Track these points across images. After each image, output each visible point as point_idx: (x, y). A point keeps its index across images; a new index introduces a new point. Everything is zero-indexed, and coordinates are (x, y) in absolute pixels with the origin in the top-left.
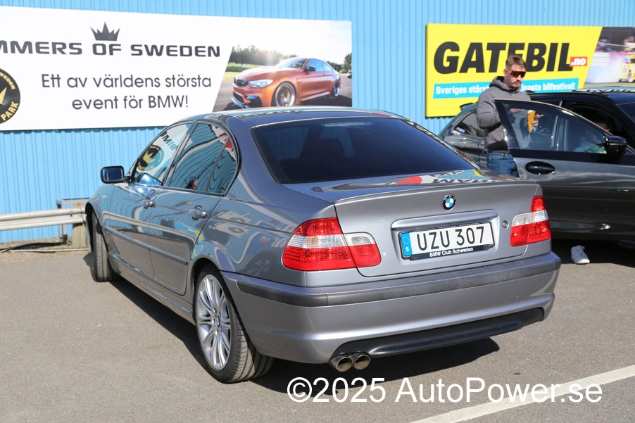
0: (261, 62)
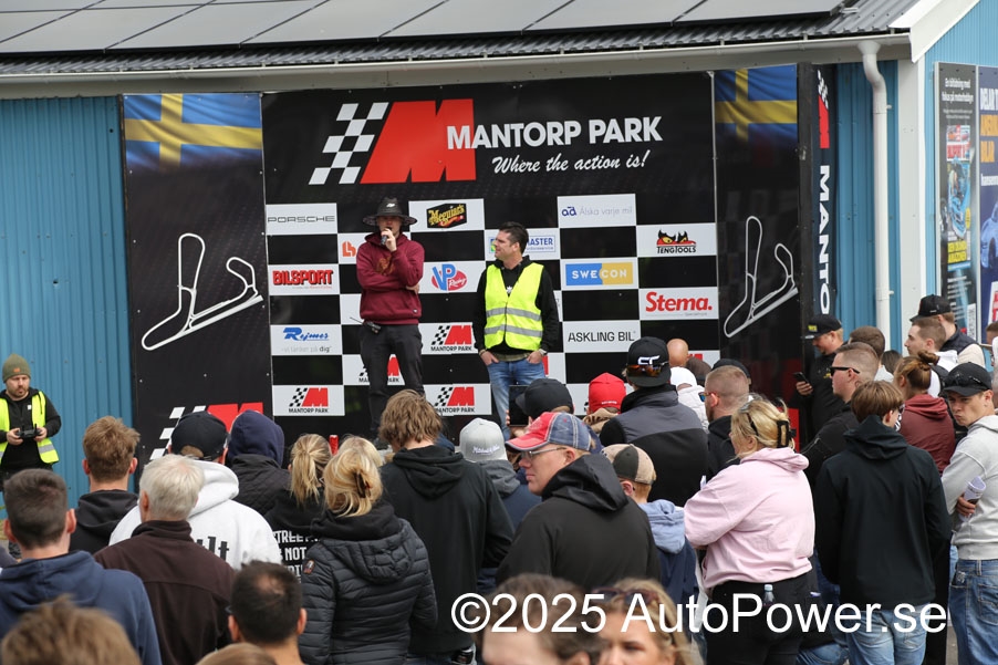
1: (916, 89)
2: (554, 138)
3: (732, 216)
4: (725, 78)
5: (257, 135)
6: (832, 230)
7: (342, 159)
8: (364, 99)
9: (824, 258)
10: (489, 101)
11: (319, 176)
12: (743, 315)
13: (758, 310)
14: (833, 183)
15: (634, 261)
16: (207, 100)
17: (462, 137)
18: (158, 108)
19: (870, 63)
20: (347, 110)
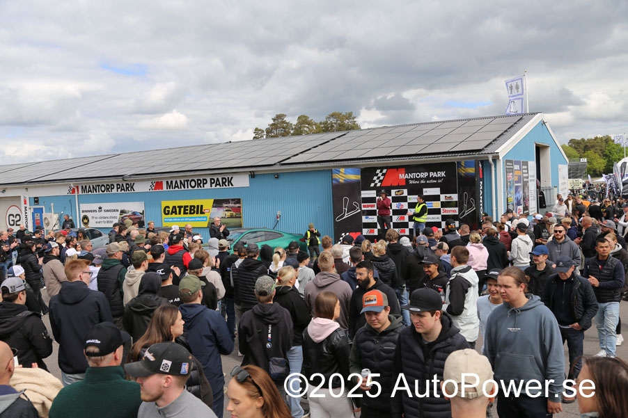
0: (126, 213)
1: (501, 165)
2: (422, 176)
3: (461, 193)
4: (459, 163)
5: (359, 177)
6: (483, 195)
7: (377, 181)
8: (382, 169)
9: (481, 201)
10: (409, 168)
11: (372, 185)
12: (464, 213)
13: (467, 212)
14: (483, 185)
15: (440, 202)
16: (349, 170)
17: (402, 176)
18: (339, 171)
19: (491, 160)
20: (378, 171)
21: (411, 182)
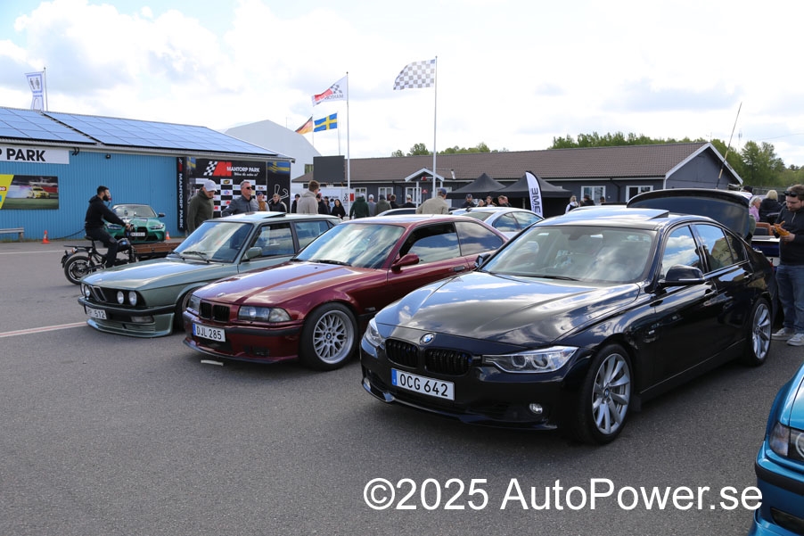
2: (244, 170)
4: (265, 163)
5: (196, 166)
7: (209, 171)
8: (214, 161)
11: (205, 174)
17: (229, 169)
20: (211, 163)
21: (236, 174)
